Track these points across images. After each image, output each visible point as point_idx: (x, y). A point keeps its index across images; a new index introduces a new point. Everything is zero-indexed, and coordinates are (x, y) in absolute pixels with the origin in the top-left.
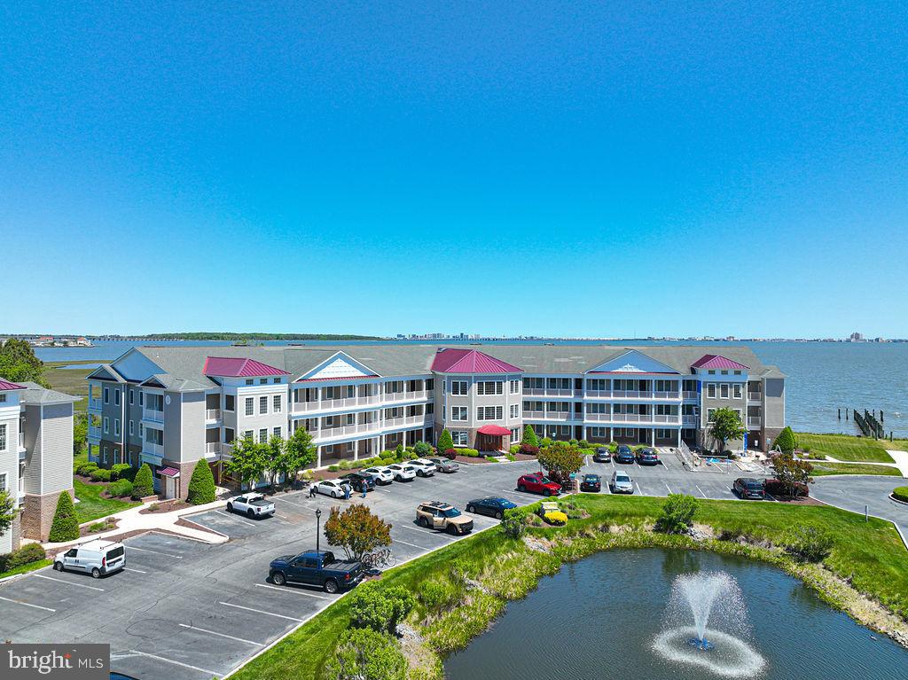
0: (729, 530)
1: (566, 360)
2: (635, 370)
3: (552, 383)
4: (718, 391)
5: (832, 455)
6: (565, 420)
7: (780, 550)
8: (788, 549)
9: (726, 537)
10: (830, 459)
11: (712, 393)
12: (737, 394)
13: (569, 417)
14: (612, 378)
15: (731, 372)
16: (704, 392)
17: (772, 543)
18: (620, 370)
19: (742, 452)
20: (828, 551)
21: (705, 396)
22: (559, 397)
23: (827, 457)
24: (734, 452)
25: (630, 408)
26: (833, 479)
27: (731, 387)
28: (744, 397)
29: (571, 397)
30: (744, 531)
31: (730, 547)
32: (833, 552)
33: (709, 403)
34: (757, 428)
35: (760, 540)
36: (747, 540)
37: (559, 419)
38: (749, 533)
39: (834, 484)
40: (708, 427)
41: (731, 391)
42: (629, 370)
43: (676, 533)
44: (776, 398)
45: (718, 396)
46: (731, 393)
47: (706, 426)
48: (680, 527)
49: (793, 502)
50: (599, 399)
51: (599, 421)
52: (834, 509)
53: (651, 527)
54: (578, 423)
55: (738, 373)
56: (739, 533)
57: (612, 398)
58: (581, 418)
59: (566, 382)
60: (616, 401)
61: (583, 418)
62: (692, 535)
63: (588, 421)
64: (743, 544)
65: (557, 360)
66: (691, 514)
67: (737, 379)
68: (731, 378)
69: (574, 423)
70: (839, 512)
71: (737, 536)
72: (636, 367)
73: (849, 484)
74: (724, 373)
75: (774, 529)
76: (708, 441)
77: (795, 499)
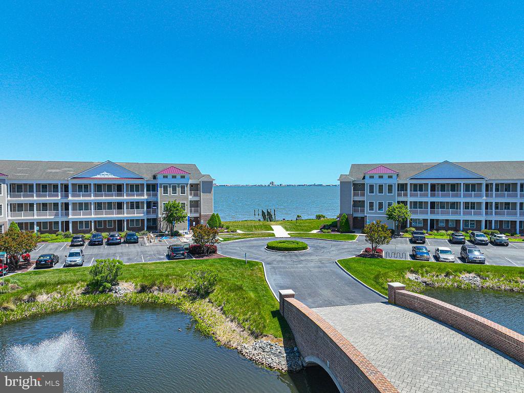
0: (146, 283)
1: (58, 171)
2: (110, 176)
3: (44, 188)
4: (170, 190)
5: (241, 229)
6: (53, 217)
7: (183, 293)
8: (189, 291)
9: (143, 289)
10: (239, 231)
11: (166, 191)
12: (183, 192)
13: (57, 215)
14: (92, 182)
15: (178, 176)
16: (160, 191)
17: (178, 289)
18: (98, 176)
19: (187, 231)
20: (213, 288)
21: (161, 193)
22: (48, 199)
23: (238, 231)
24: (181, 232)
25: (110, 205)
26: (237, 242)
27: (179, 187)
28: (187, 194)
29: (58, 198)
30: (157, 282)
31: (145, 297)
32: (217, 288)
33: (163, 199)
34: (197, 215)
35: (168, 287)
36: (159, 290)
37: (49, 216)
38: (161, 283)
39: (236, 245)
40: (164, 216)
41: (179, 190)
42: (105, 176)
43: (102, 292)
44: (209, 194)
45: (170, 194)
46: (179, 191)
47: (161, 214)
48: (105, 287)
49: (205, 258)
50: (81, 199)
51: (82, 216)
52: (230, 259)
53: (80, 291)
54: (65, 219)
55: (183, 177)
56: (154, 285)
57: (93, 198)
58: (67, 215)
59: (55, 187)
60: (96, 200)
61: (69, 215)
62: (116, 292)
63: (72, 216)
64: (156, 293)
65: (49, 171)
66: (116, 275)
67: (183, 181)
68: (178, 181)
69: (61, 219)
70: (231, 260)
71: (151, 288)
72: (112, 174)
73: (246, 244)
74: (174, 177)
75: (180, 277)
76: (163, 225)
77: (206, 256)
